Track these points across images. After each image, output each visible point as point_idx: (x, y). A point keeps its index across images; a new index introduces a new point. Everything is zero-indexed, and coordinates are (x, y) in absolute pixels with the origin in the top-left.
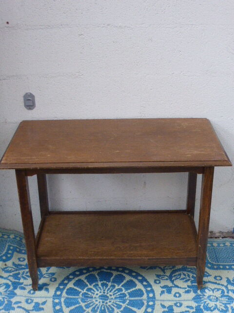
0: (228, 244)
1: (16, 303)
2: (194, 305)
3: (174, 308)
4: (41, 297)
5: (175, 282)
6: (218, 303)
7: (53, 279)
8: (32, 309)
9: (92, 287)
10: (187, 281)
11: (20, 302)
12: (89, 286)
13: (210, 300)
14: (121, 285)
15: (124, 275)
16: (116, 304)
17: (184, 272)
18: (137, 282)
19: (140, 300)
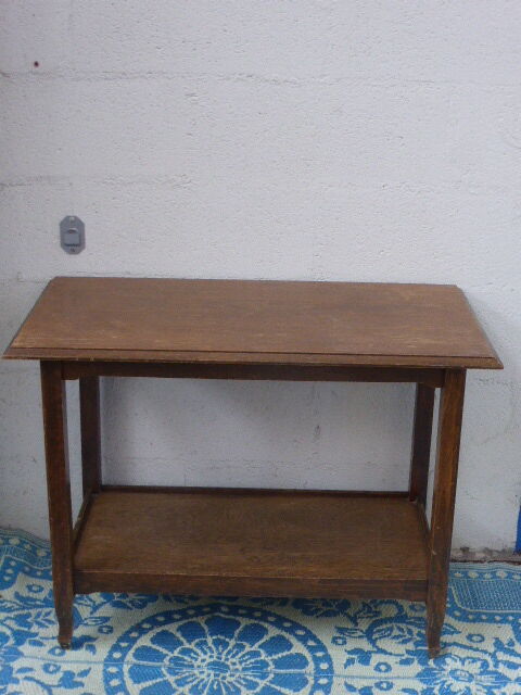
0: (501, 574)
1: (22, 670)
2: (419, 686)
3: (375, 691)
4: (77, 662)
5: (378, 643)
6: (473, 686)
7: (105, 630)
8: (56, 683)
9: (192, 646)
10: (405, 642)
11: (31, 669)
12: (187, 646)
13: (457, 679)
14: (257, 645)
15: (266, 625)
16: (244, 679)
17: (400, 625)
18: (293, 640)
19: (300, 674)
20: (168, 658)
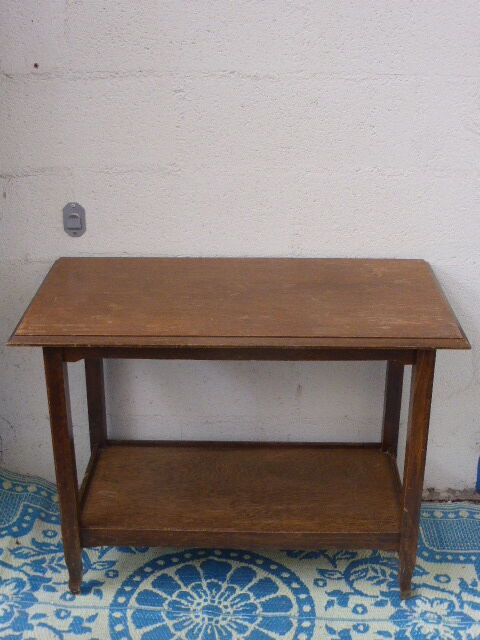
0: (464, 513)
1: (36, 616)
2: (393, 628)
3: (353, 634)
4: (86, 607)
5: (355, 585)
6: (441, 628)
7: (111, 574)
8: (66, 629)
9: (188, 589)
10: (379, 583)
11: (44, 616)
12: (184, 589)
13: (426, 621)
14: (246, 588)
15: (255, 568)
16: (236, 623)
17: (374, 566)
18: (279, 582)
19: (285, 617)
20: (167, 602)
